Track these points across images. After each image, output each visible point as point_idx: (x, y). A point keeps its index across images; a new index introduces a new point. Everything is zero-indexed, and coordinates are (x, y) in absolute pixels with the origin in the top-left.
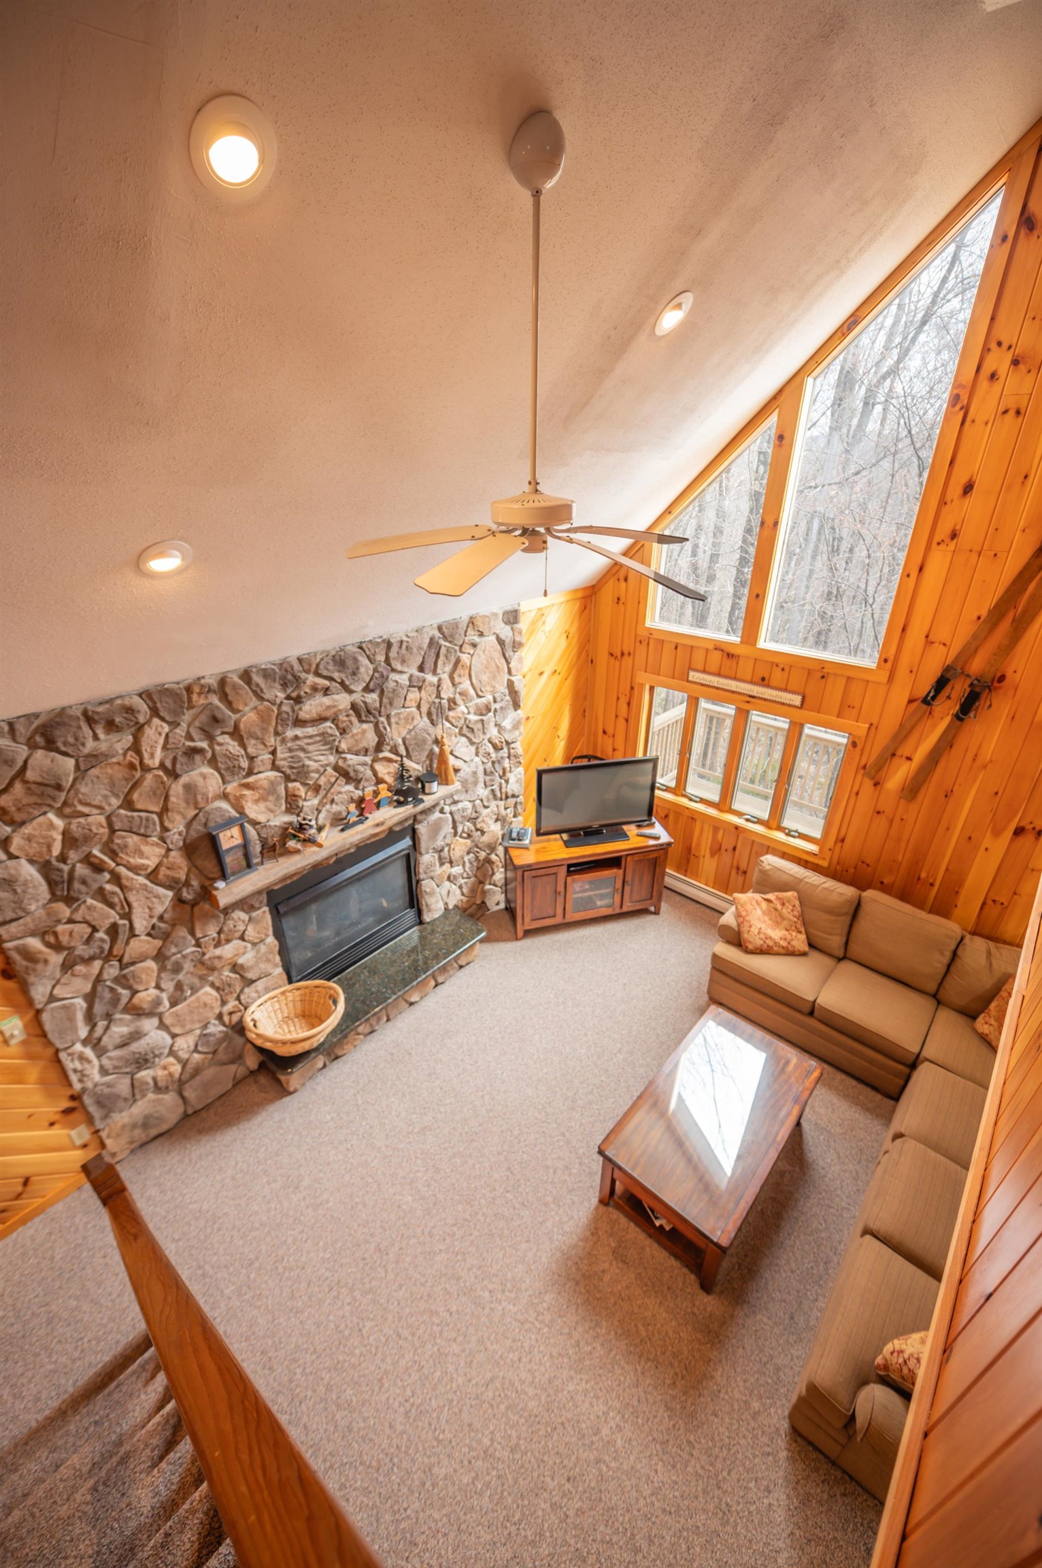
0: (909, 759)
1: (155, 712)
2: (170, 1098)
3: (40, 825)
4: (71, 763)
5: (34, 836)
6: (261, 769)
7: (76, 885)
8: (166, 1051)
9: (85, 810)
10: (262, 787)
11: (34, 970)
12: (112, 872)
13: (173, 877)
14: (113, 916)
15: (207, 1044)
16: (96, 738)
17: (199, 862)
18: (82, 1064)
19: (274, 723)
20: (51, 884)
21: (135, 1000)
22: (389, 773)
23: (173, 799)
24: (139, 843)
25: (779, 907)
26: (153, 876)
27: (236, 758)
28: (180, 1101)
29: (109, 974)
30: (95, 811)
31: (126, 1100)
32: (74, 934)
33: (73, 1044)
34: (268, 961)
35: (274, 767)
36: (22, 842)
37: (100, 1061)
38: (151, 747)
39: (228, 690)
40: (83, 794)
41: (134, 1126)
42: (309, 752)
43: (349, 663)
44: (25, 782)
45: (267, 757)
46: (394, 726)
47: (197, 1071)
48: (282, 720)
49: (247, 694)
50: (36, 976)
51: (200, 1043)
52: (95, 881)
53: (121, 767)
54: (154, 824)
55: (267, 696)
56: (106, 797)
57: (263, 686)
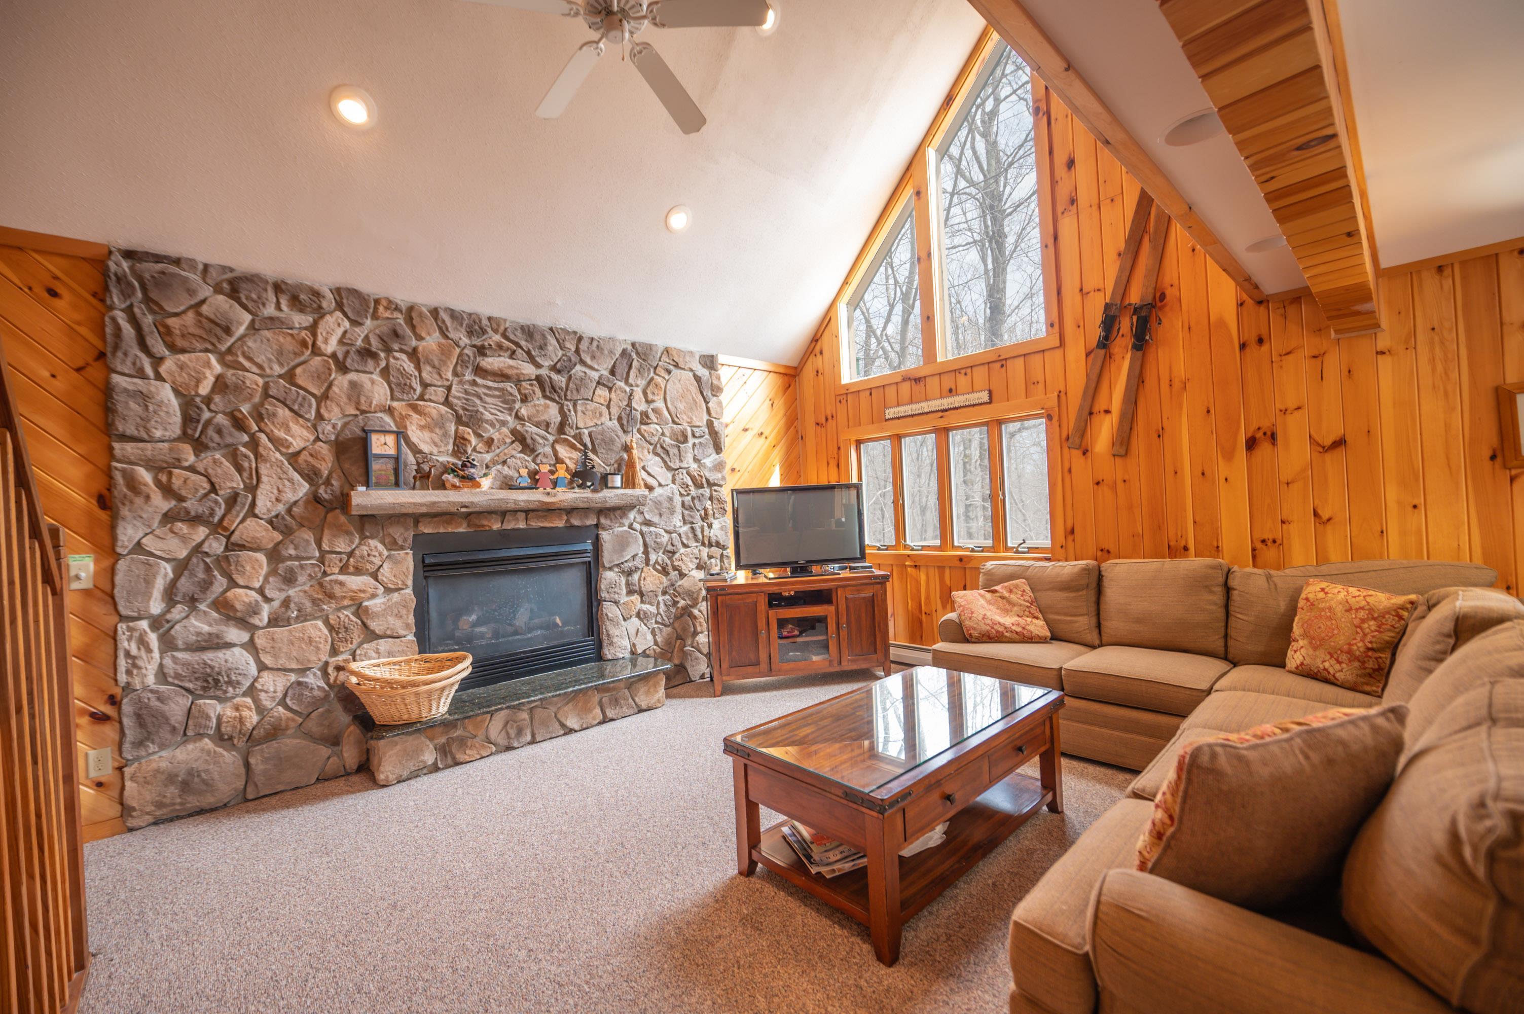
0: (1107, 412)
1: (340, 306)
2: (230, 758)
3: (197, 359)
4: (248, 318)
5: (188, 366)
6: (433, 398)
7: (211, 432)
8: (247, 684)
9: (247, 364)
10: (430, 416)
11: (131, 502)
12: (253, 437)
13: (313, 466)
14: (237, 483)
15: (299, 698)
16: (278, 307)
17: (346, 466)
18: (139, 649)
19: (454, 361)
20: (188, 420)
21: (229, 594)
22: (570, 458)
23: (335, 389)
24: (289, 418)
25: (1006, 594)
26: (293, 458)
27: (409, 376)
28: (243, 771)
29: (210, 546)
30: (255, 369)
31: (174, 729)
32: (188, 482)
33: (139, 618)
34: (399, 616)
35: (447, 402)
36: (174, 368)
37: (161, 658)
38: (328, 333)
39: (414, 315)
40: (249, 347)
41: (171, 778)
42: (485, 403)
43: (538, 337)
44: (199, 314)
45: (441, 391)
46: (579, 414)
47: (275, 732)
48: (462, 361)
49: (432, 325)
50: (130, 510)
51: (290, 692)
52: (231, 435)
53: (294, 341)
54: (310, 406)
55: (451, 335)
56: (270, 360)
57: (449, 324)
